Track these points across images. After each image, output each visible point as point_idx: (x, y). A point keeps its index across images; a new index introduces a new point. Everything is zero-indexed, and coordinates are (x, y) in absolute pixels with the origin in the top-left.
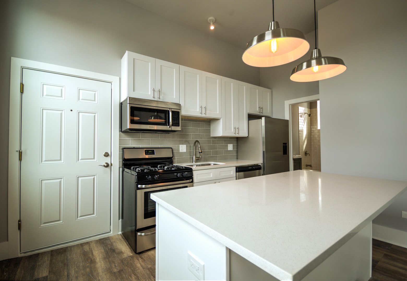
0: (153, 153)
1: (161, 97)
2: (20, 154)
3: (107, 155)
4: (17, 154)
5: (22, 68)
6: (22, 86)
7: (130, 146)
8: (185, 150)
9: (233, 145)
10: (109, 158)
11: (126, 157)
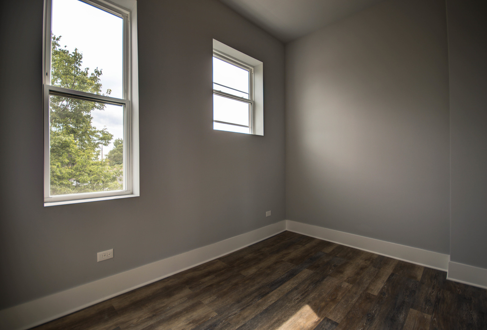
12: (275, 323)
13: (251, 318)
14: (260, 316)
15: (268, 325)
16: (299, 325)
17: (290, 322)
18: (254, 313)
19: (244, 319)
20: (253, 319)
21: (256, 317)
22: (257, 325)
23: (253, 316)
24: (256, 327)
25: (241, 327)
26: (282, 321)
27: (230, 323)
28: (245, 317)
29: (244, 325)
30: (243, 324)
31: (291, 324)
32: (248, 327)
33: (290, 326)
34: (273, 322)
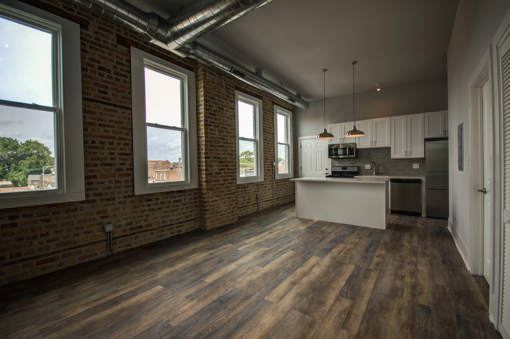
0: (346, 169)
1: (345, 141)
2: (301, 168)
3: (327, 169)
4: (300, 168)
5: (301, 140)
6: (301, 145)
7: (337, 165)
8: (369, 168)
9: (419, 165)
10: (327, 170)
11: (333, 170)
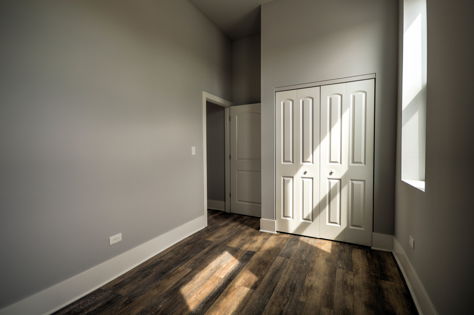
12: (244, 307)
13: (268, 305)
14: (260, 310)
15: (249, 303)
16: (221, 312)
17: (229, 312)
18: (268, 311)
19: (273, 303)
20: (265, 305)
21: (263, 308)
22: (259, 300)
23: (266, 308)
24: (259, 298)
25: (271, 296)
26: (238, 311)
27: (282, 295)
28: (273, 305)
29: (269, 297)
30: (271, 298)
31: (228, 310)
32: (265, 296)
33: (229, 308)
34: (246, 308)
